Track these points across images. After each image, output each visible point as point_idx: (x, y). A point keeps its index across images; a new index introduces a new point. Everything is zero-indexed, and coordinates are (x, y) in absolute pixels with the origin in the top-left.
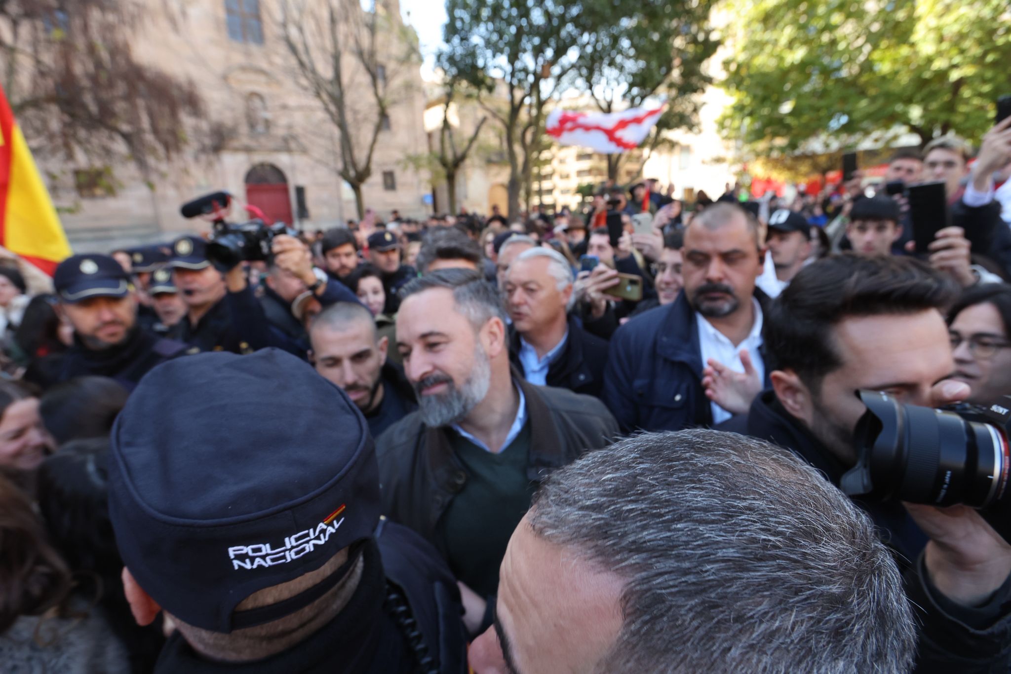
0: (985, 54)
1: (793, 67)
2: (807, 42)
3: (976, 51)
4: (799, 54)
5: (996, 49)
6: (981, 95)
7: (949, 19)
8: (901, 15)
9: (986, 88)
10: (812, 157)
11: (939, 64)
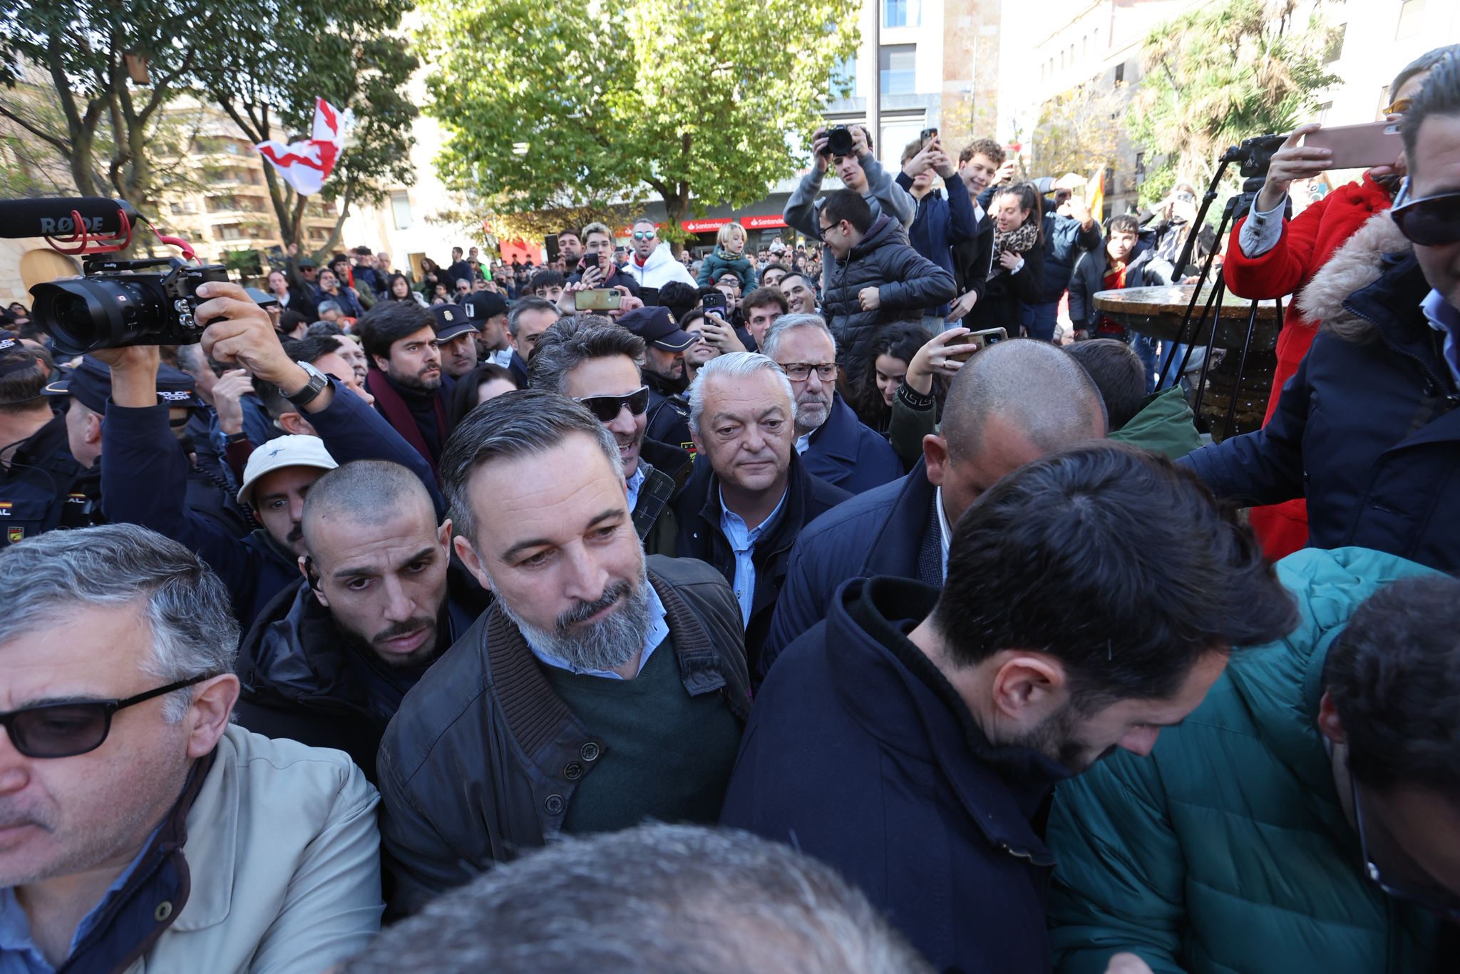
0: (702, 112)
1: (519, 101)
2: (527, 72)
3: (692, 109)
4: (521, 87)
5: (710, 108)
6: (704, 155)
7: (664, 70)
8: (623, 54)
9: (709, 148)
10: (559, 213)
11: (664, 119)
